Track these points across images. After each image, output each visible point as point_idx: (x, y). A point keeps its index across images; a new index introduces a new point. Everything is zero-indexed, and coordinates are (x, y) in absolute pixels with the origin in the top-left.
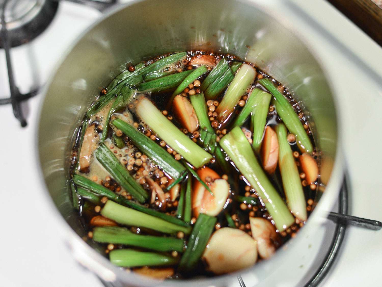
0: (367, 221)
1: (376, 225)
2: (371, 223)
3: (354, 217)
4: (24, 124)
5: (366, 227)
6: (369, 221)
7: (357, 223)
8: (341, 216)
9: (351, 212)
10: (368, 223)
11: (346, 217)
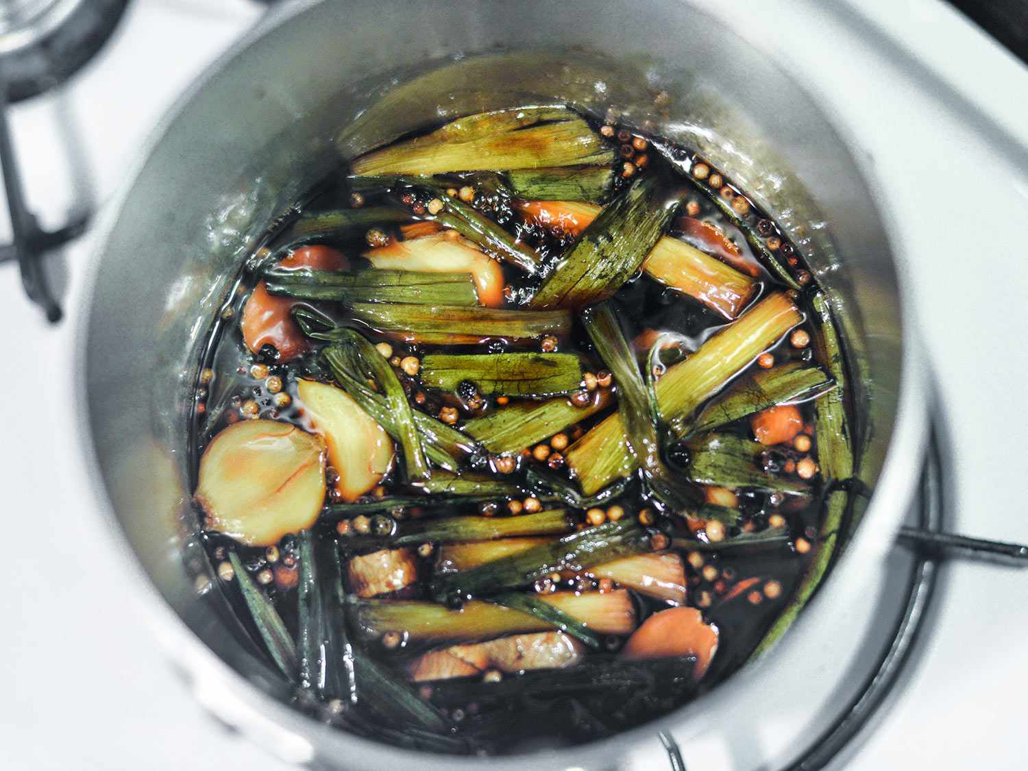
0: (995, 547)
1: (1021, 556)
2: (1006, 553)
3: (959, 537)
4: (55, 315)
5: (994, 562)
6: (1000, 548)
7: (969, 552)
8: (923, 535)
9: (952, 525)
10: (998, 552)
11: (938, 537)
